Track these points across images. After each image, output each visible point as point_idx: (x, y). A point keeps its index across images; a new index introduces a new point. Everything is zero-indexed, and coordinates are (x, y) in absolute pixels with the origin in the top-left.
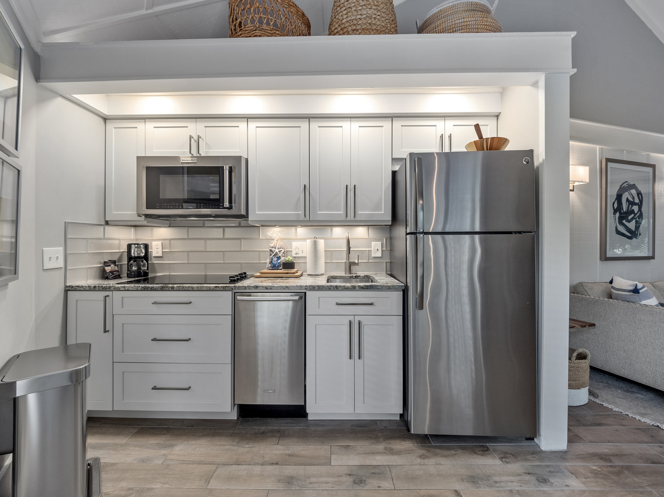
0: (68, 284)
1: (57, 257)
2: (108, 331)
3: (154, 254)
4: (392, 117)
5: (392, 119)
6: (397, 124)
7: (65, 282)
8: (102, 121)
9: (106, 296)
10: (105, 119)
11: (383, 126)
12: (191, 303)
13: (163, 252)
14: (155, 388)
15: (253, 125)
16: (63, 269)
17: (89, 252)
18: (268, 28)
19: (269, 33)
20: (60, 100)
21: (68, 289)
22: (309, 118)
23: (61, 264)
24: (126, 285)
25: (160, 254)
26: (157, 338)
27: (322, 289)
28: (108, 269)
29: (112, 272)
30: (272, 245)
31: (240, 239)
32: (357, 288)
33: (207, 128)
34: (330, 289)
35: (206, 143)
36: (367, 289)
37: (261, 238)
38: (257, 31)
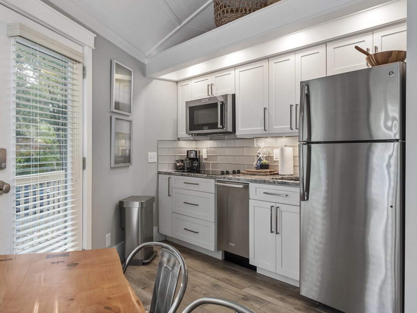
0: (159, 171)
1: (154, 157)
2: (170, 196)
3: (204, 157)
4: (325, 43)
5: (326, 44)
6: (330, 47)
7: (158, 170)
8: (175, 84)
9: (169, 178)
10: (177, 82)
11: (319, 52)
12: (198, 184)
13: (207, 156)
14: (185, 229)
15: (238, 71)
16: (157, 163)
17: (169, 155)
18: (228, 15)
19: (229, 17)
20: (155, 81)
21: (159, 173)
22: (268, 58)
23: (156, 160)
24: (176, 173)
25: (206, 157)
26: (187, 202)
27: (256, 182)
28: (178, 164)
29: (180, 166)
30: (258, 152)
31: (243, 147)
32: (276, 183)
33: (216, 78)
34: (261, 182)
35: (216, 88)
36: (283, 184)
37: (255, 146)
38: (223, 19)
